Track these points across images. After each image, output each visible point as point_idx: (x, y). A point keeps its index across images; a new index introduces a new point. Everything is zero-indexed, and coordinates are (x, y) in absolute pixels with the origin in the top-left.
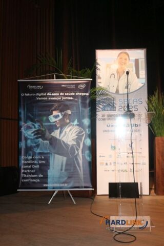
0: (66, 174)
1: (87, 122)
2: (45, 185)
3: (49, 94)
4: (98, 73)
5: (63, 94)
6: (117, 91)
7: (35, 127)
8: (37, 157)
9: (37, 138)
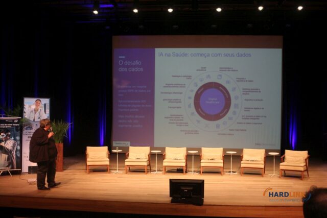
1: (18, 138)
4: (24, 110)
5: (6, 125)
6: (34, 120)
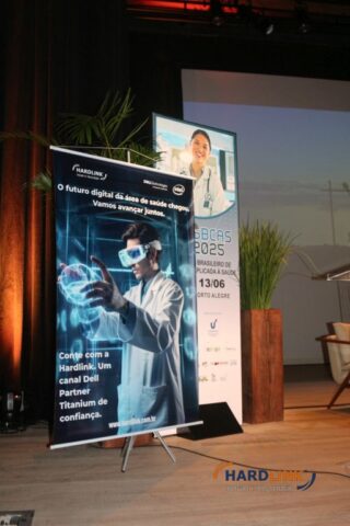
0: (152, 393)
2: (111, 425)
3: (119, 197)
5: (146, 202)
7: (89, 277)
8: (95, 355)
9: (93, 305)
